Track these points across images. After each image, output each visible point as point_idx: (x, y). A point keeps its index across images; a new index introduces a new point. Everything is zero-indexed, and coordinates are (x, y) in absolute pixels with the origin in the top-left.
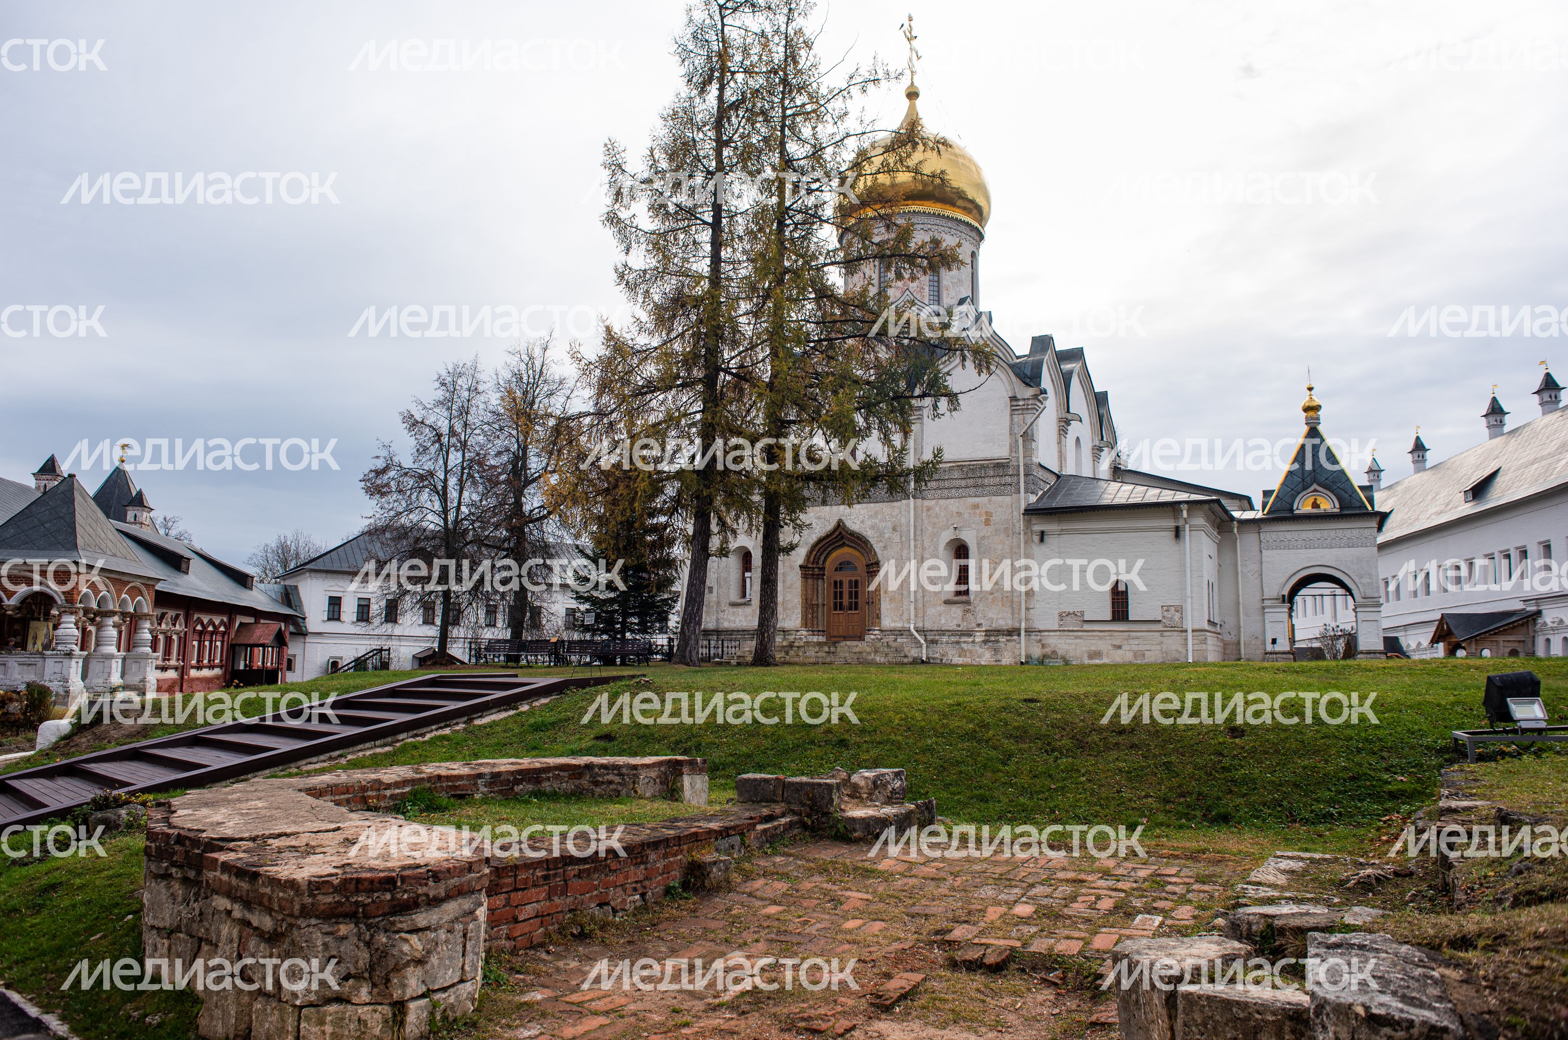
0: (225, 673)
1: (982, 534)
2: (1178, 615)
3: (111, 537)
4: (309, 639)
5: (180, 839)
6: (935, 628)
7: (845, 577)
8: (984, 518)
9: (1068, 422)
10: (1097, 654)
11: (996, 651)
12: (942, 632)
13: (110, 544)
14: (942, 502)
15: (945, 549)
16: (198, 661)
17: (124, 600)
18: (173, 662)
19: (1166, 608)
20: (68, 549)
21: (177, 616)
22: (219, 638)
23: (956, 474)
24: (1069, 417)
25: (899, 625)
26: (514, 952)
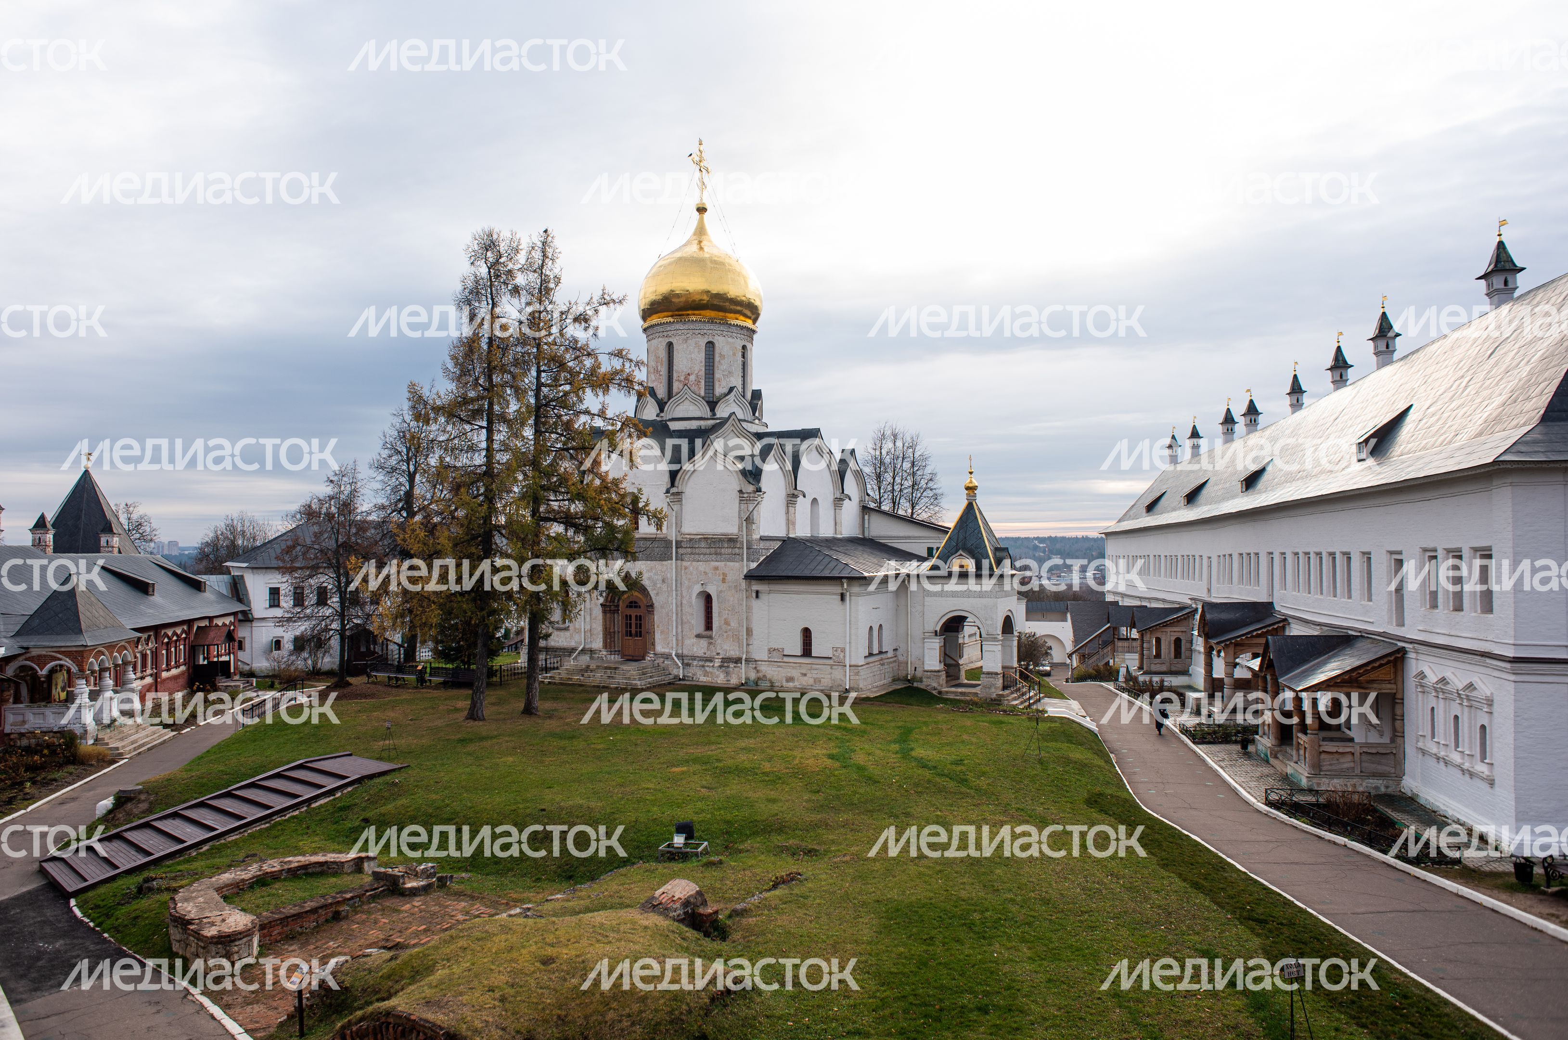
0: (188, 669)
1: (720, 589)
2: (842, 654)
3: (102, 613)
4: (254, 624)
5: (180, 918)
6: (690, 654)
7: (633, 612)
8: (721, 577)
9: (795, 496)
10: (790, 679)
11: (727, 673)
12: (694, 658)
13: (101, 619)
14: (694, 563)
15: (697, 597)
16: (167, 665)
17: (115, 657)
18: (149, 671)
19: (835, 649)
20: (77, 634)
21: (149, 636)
22: (182, 642)
23: (703, 544)
24: (796, 492)
25: (667, 651)
26: (271, 944)
